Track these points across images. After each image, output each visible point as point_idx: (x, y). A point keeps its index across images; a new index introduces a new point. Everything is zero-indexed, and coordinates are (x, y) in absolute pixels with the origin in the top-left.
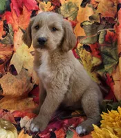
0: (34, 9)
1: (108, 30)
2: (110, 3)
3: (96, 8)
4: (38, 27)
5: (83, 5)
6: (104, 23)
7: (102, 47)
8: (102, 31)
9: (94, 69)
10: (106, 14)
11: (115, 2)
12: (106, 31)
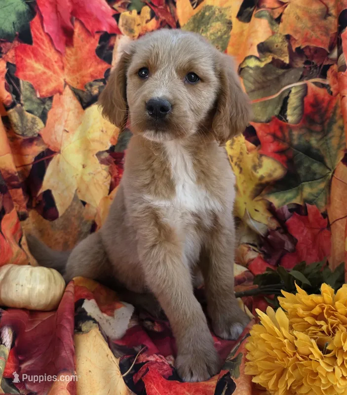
0: (105, 29)
1: (310, 83)
2: (316, 7)
3: (279, 20)
4: (144, 72)
5: (244, 15)
6: (300, 63)
7: (295, 133)
8: (294, 88)
10: (306, 39)
11: (331, 4)
12: (306, 87)
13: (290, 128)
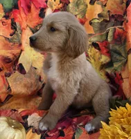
0: (42, 7)
1: (117, 27)
3: (105, 6)
5: (92, 2)
6: (113, 20)
7: (111, 45)
8: (111, 29)
9: (103, 66)
10: (115, 12)
12: (115, 29)
13: (109, 43)
